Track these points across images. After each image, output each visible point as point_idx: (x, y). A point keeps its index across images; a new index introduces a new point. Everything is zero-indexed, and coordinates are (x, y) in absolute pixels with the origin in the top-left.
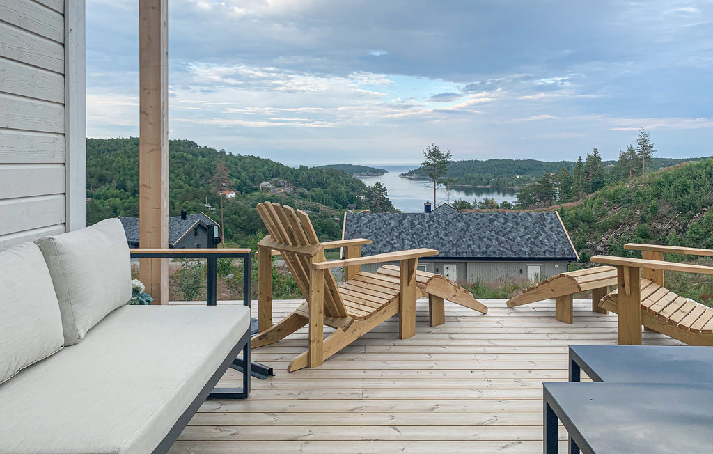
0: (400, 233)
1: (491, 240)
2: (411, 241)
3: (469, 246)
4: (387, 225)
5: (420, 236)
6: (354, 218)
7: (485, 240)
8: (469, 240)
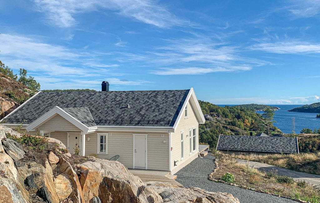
0: (238, 143)
1: (269, 146)
2: (241, 145)
3: (261, 148)
4: (234, 139)
5: (245, 144)
6: (223, 137)
7: (267, 146)
8: (262, 146)
